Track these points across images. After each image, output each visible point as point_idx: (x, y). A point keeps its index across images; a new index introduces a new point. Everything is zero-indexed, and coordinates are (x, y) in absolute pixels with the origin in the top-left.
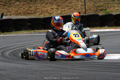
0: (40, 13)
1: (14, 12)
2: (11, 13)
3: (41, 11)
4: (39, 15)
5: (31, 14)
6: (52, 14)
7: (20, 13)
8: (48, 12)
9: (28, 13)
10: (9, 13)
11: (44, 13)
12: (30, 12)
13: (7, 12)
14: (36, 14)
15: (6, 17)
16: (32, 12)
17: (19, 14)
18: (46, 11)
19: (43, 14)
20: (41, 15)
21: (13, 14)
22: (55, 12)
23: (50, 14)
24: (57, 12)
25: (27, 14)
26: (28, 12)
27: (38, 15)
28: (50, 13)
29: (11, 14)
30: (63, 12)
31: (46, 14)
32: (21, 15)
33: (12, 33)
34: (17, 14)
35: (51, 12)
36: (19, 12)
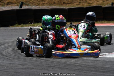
0: (78, 3)
1: (48, 2)
2: (43, 2)
3: (80, 1)
4: (77, 5)
5: (67, 4)
6: (92, 4)
7: (55, 3)
8: (87, 2)
9: (64, 3)
10: (41, 2)
11: (83, 3)
12: (66, 2)
13: (40, 1)
14: (73, 3)
15: (38, 6)
16: (68, 2)
17: (53, 4)
18: (85, 1)
19: (81, 4)
20: (79, 5)
21: (46, 4)
22: (95, 2)
23: (90, 5)
24: (98, 3)
25: (62, 4)
26: (64, 1)
27: (75, 5)
28: (89, 3)
29: (44, 4)
30: (105, 2)
31: (85, 4)
32: (55, 5)
33: (29, 25)
34: (51, 4)
35: (91, 2)
36: (53, 1)
